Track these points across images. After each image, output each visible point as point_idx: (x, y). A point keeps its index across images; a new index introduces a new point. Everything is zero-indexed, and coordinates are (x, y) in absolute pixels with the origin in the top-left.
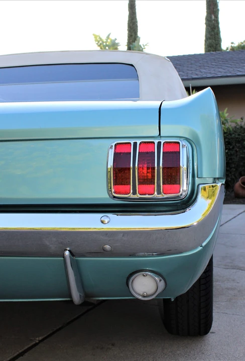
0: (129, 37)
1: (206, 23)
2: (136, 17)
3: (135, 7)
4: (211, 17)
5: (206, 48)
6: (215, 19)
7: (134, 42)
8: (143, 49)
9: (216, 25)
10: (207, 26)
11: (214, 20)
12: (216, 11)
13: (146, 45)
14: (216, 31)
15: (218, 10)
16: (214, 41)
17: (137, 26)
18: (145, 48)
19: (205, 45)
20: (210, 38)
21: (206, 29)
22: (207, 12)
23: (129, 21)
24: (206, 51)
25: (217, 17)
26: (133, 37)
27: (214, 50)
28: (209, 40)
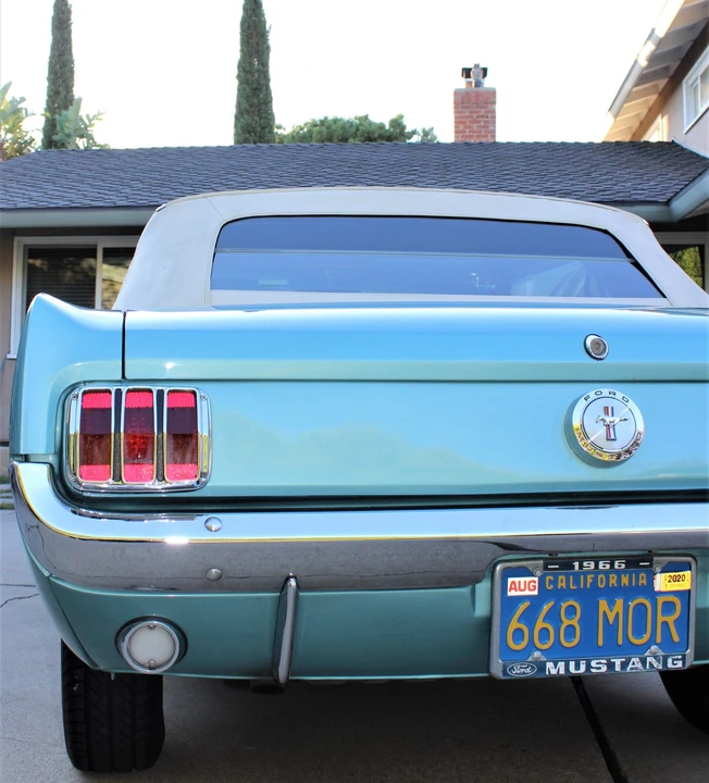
0: (49, 96)
1: (238, 77)
2: (71, 49)
3: (70, 25)
4: (251, 64)
5: (236, 134)
6: (261, 67)
7: (66, 108)
8: (86, 127)
9: (262, 82)
10: (241, 83)
11: (258, 70)
12: (263, 52)
13: (95, 117)
14: (262, 96)
15: (268, 48)
16: (256, 118)
17: (72, 72)
18: (91, 125)
19: (236, 126)
20: (248, 112)
21: (239, 90)
22: (242, 50)
23: (52, 57)
24: (237, 142)
25: (264, 64)
26: (62, 96)
27: (256, 139)
28: (246, 116)
